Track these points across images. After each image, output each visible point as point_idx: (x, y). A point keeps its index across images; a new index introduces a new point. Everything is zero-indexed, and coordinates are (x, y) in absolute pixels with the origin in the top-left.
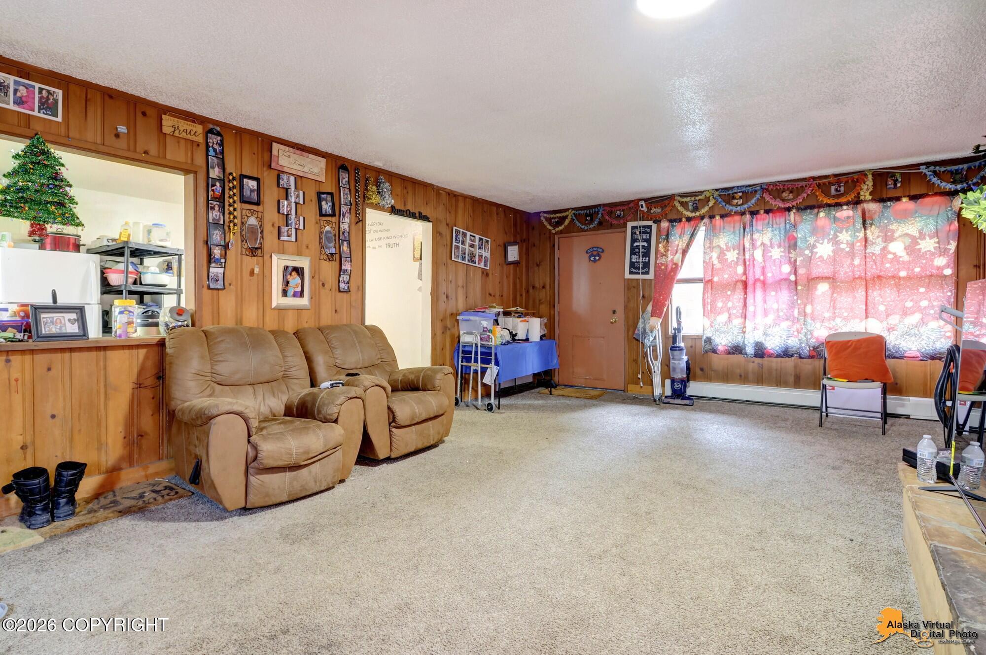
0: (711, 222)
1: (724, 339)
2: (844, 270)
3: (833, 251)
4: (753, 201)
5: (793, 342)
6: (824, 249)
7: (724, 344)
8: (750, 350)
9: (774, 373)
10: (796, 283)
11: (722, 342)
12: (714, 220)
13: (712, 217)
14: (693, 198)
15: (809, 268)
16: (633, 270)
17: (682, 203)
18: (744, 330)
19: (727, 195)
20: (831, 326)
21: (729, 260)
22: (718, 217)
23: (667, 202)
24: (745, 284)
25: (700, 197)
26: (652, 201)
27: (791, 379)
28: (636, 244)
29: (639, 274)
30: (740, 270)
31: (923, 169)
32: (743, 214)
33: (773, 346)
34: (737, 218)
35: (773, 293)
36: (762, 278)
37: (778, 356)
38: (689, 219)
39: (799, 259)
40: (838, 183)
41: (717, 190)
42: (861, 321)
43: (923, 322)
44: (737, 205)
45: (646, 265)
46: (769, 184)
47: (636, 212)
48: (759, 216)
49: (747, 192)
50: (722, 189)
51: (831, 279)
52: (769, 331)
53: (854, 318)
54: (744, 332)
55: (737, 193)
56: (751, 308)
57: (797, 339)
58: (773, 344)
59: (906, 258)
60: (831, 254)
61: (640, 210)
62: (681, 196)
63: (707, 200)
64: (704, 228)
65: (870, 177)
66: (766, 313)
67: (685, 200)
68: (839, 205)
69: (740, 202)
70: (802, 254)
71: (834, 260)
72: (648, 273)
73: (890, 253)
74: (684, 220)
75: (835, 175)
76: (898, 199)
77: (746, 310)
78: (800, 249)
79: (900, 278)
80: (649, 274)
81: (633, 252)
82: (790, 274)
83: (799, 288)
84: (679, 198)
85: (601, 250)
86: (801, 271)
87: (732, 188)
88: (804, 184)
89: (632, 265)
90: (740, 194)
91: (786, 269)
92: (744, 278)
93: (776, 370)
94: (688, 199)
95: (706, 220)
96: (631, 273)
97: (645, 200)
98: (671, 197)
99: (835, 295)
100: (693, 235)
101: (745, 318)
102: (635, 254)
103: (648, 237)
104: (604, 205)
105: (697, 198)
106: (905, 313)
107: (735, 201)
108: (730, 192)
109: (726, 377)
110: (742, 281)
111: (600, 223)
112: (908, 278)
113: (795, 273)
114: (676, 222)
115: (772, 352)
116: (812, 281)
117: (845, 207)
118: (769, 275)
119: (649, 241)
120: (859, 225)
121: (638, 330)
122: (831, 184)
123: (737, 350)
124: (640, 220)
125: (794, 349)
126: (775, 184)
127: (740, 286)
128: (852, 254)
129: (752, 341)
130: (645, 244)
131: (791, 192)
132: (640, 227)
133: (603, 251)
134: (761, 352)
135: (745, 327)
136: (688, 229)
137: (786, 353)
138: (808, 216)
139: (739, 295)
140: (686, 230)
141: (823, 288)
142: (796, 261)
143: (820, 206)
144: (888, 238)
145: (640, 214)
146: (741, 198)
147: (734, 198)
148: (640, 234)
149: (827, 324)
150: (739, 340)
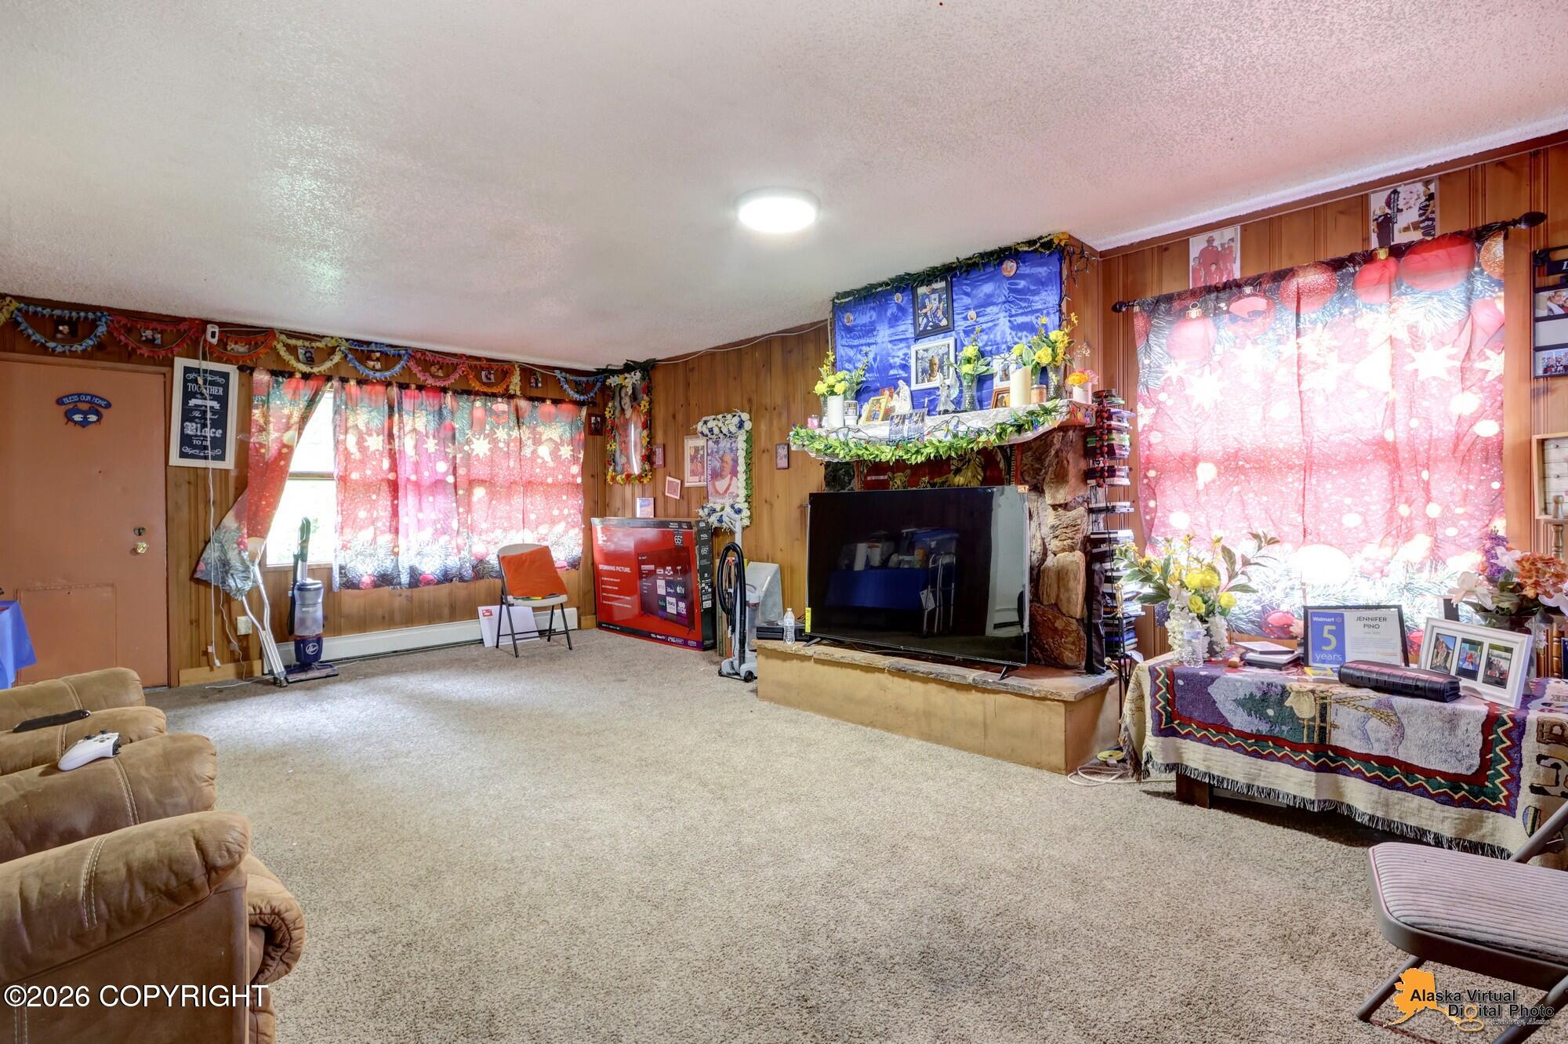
0: (343, 388)
1: (371, 566)
2: (502, 475)
3: (491, 450)
4: (397, 368)
5: (453, 562)
6: (481, 447)
7: (370, 572)
8: (405, 579)
9: (426, 605)
10: (455, 486)
11: (365, 570)
12: (347, 386)
13: (344, 380)
14: (307, 344)
15: (468, 467)
16: (187, 450)
17: (288, 347)
18: (396, 550)
19: (361, 349)
20: (489, 539)
21: (372, 449)
22: (353, 383)
23: (260, 338)
24: (394, 487)
25: (318, 344)
26: (232, 331)
27: (446, 611)
28: (193, 402)
29: (206, 458)
30: (386, 464)
31: (557, 373)
32: (388, 384)
33: (432, 569)
34: (380, 388)
35: (431, 499)
36: (413, 478)
37: (439, 582)
38: (306, 377)
39: (459, 456)
40: (489, 369)
41: (347, 340)
42: (518, 531)
43: (566, 532)
44: (374, 369)
45: (220, 443)
46: (417, 350)
47: (196, 342)
48: (408, 392)
49: (390, 355)
50: (354, 341)
51: (488, 483)
52: (427, 550)
53: (512, 528)
54: (397, 554)
55: (373, 351)
56: (404, 520)
57: (457, 559)
58: (430, 567)
59: (551, 464)
60: (488, 453)
61: (205, 341)
62: (287, 335)
63: (332, 351)
64: (332, 395)
65: (518, 372)
66: (420, 525)
67: (293, 342)
68: (494, 395)
69: (378, 366)
70: (461, 450)
71: (491, 461)
72: (222, 458)
73: (539, 457)
74: (298, 375)
75: (489, 360)
76: (543, 400)
77: (398, 522)
78: (459, 443)
79: (548, 485)
80: (224, 460)
81: (187, 416)
82: (446, 474)
83: (461, 492)
84: (283, 337)
85: (103, 403)
86: (461, 471)
87: (369, 343)
88: (455, 361)
89: (186, 440)
90: (378, 354)
91: (442, 467)
92: (391, 476)
93: (429, 602)
94: (299, 343)
95: (336, 383)
96: (183, 455)
97: (221, 325)
98: (268, 333)
99: (494, 502)
100: (312, 403)
101: (397, 531)
102: (192, 420)
103: (221, 393)
104: (111, 311)
105: (314, 344)
106: (553, 522)
107: (371, 363)
108: (365, 348)
109: (363, 623)
110: (389, 481)
111: (100, 347)
112: (553, 485)
113: (454, 473)
114: (284, 377)
115: (431, 577)
116: (472, 483)
117: (500, 400)
118: (426, 474)
119: (223, 400)
120: (513, 422)
121: (206, 564)
122: (482, 369)
123: (384, 580)
124: (205, 358)
125: (454, 571)
126: (423, 352)
127: (385, 487)
128: (508, 455)
129: (407, 566)
130: (216, 405)
131: (441, 368)
132: (205, 371)
133: (108, 405)
134: (416, 580)
135: (397, 546)
136: (306, 392)
137: (446, 578)
138: (464, 402)
139: (384, 501)
140: (302, 392)
141: (479, 493)
142: (455, 457)
143: (477, 394)
144: (537, 442)
145: (204, 348)
146: (378, 359)
147: (369, 358)
148: (205, 383)
149: (484, 537)
150: (388, 565)
